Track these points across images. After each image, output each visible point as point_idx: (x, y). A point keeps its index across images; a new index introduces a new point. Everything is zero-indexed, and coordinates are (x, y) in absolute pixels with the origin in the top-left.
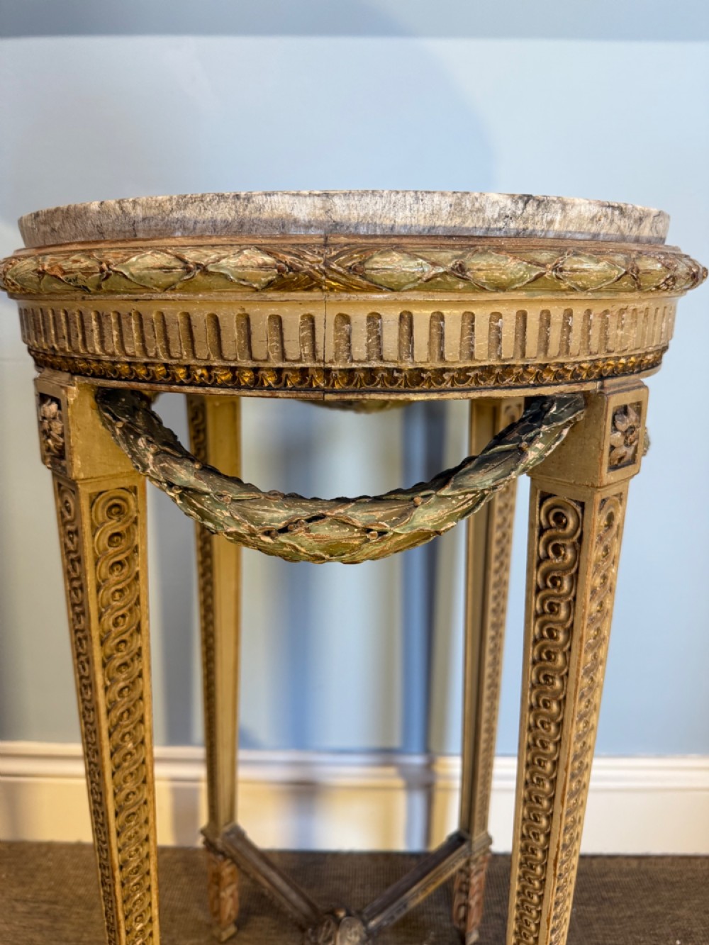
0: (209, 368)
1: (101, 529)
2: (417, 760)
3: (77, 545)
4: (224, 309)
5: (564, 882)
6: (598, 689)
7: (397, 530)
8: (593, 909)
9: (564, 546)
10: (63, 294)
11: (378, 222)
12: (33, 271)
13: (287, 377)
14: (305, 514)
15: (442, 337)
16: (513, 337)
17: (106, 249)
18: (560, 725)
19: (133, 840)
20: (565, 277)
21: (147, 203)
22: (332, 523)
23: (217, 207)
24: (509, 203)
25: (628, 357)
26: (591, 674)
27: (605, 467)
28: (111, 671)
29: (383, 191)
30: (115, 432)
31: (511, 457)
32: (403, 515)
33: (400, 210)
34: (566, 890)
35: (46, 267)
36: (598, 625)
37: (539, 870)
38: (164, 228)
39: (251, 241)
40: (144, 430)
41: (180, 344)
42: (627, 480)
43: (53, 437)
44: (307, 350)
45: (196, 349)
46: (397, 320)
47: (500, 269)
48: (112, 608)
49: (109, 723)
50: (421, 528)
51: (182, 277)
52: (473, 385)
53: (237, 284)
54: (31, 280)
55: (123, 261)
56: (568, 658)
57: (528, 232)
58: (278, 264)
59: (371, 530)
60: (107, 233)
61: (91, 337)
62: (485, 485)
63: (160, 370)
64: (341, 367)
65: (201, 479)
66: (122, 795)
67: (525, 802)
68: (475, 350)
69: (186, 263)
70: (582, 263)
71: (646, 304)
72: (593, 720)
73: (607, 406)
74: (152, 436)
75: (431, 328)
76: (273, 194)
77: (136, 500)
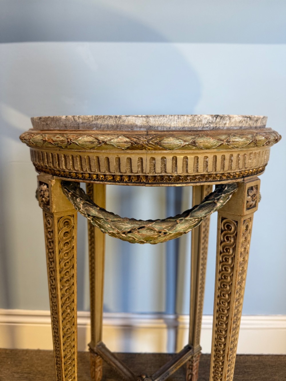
0: (105, 175)
1: (61, 231)
2: (171, 317)
3: (52, 236)
4: (111, 155)
5: (231, 363)
6: (243, 290)
7: (170, 232)
8: (241, 376)
9: (230, 237)
10: (52, 148)
11: (165, 126)
12: (41, 140)
13: (132, 178)
14: (137, 226)
15: (187, 165)
16: (212, 164)
17: (69, 133)
18: (229, 303)
19: (69, 347)
20: (230, 144)
21: (84, 118)
22: (147, 229)
23: (109, 120)
24: (211, 118)
25: (253, 169)
26: (240, 284)
27: (245, 209)
28: (63, 283)
29: (167, 115)
30: (68, 196)
31: (211, 205)
32: (173, 226)
33: (173, 122)
34: (232, 366)
35: (47, 139)
36: (243, 266)
37: (221, 358)
38: (89, 126)
39: (121, 133)
40: (79, 195)
41: (95, 167)
42: (253, 213)
43: (45, 197)
44: (140, 169)
45: (101, 169)
46: (172, 159)
47: (208, 142)
48: (64, 259)
49: (61, 302)
50: (179, 231)
51: (97, 145)
52: (198, 181)
53: (116, 148)
54: (40, 143)
55: (76, 139)
56: (232, 278)
57: (217, 128)
58: (131, 142)
59: (161, 232)
60: (68, 127)
61: (62, 163)
62: (202, 216)
63: (87, 175)
64: (152, 175)
65: (100, 213)
66: (65, 330)
67: (216, 332)
68: (199, 169)
69: (99, 140)
70: (236, 139)
71: (259, 150)
72: (241, 301)
73: (246, 187)
74: (82, 198)
75: (183, 162)
76: (129, 116)
77: (73, 220)
